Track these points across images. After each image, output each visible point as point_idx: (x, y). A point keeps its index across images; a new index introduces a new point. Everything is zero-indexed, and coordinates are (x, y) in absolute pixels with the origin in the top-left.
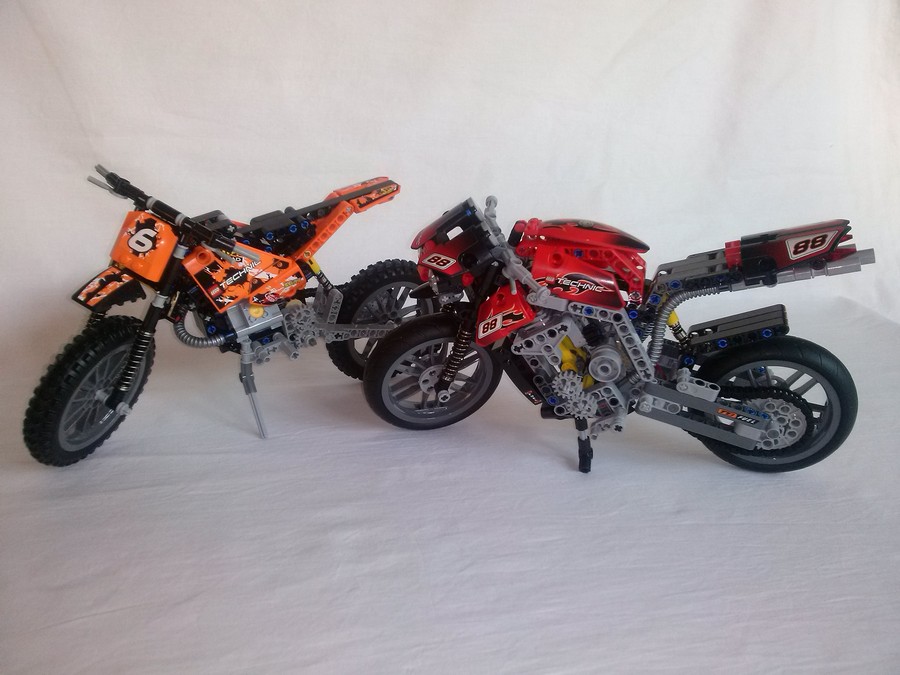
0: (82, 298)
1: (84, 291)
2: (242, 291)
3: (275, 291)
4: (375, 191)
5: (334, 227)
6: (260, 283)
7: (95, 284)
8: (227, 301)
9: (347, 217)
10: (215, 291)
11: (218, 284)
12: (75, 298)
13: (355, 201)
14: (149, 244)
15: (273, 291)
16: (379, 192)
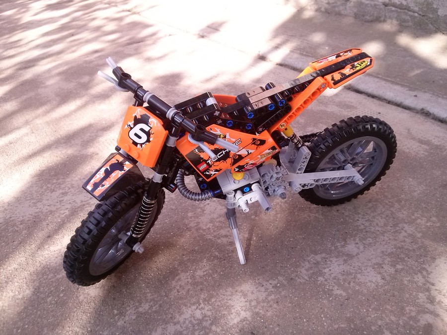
0: (89, 188)
1: (92, 181)
2: (226, 165)
3: (253, 162)
4: (349, 66)
6: (241, 157)
7: (101, 174)
8: (213, 173)
10: (203, 167)
11: (205, 161)
12: (84, 187)
13: (329, 77)
14: (144, 137)
15: (251, 162)
16: (353, 67)
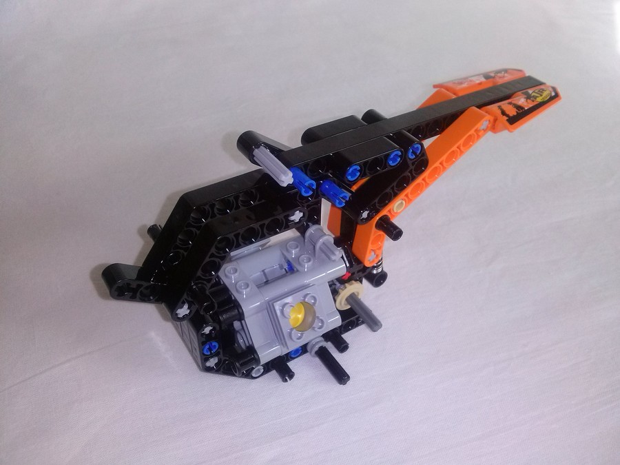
4: (521, 95)
5: (453, 157)
9: (479, 137)
13: (494, 108)
16: (529, 96)
